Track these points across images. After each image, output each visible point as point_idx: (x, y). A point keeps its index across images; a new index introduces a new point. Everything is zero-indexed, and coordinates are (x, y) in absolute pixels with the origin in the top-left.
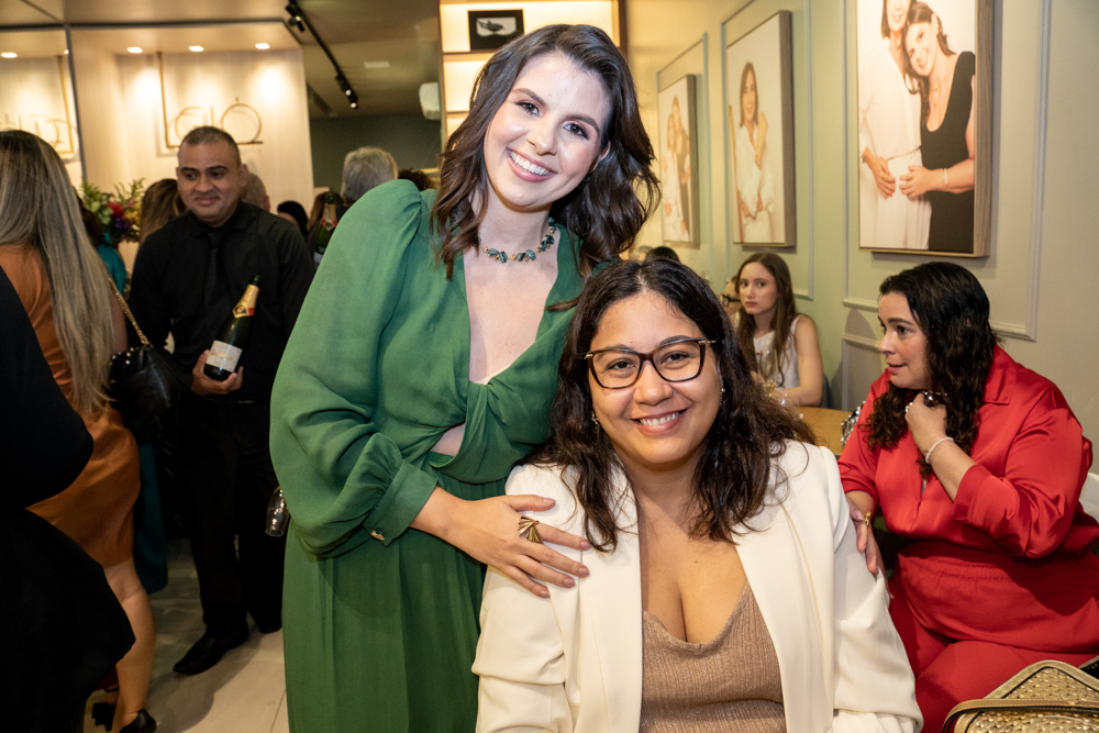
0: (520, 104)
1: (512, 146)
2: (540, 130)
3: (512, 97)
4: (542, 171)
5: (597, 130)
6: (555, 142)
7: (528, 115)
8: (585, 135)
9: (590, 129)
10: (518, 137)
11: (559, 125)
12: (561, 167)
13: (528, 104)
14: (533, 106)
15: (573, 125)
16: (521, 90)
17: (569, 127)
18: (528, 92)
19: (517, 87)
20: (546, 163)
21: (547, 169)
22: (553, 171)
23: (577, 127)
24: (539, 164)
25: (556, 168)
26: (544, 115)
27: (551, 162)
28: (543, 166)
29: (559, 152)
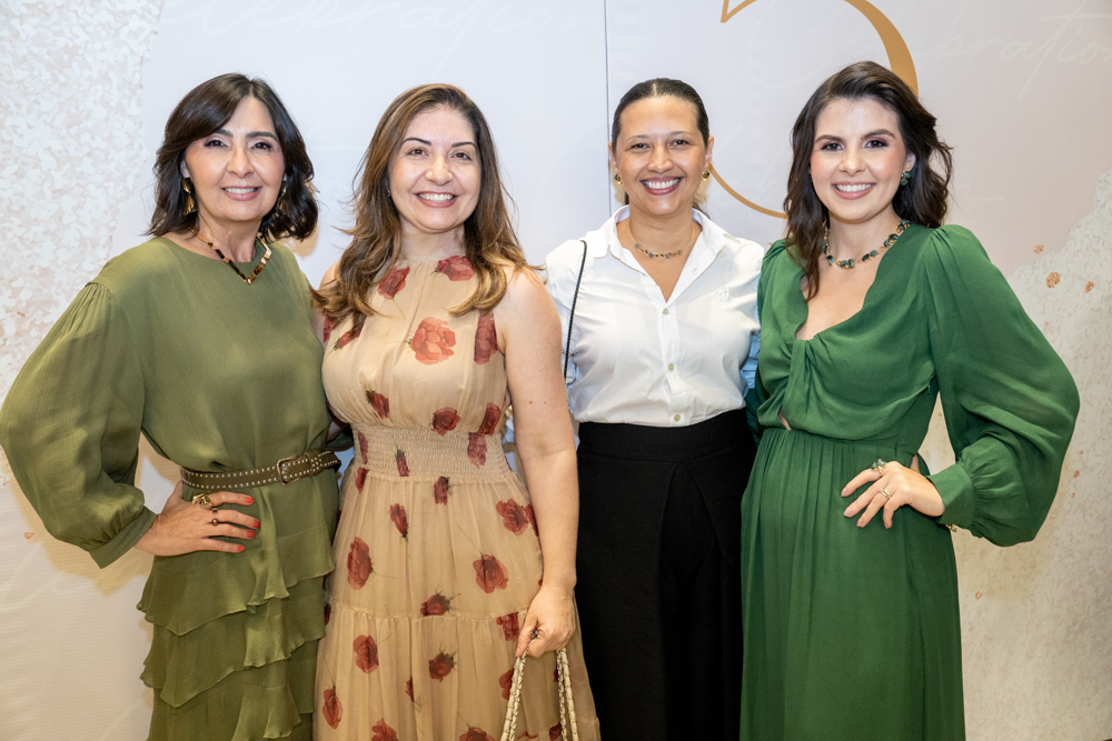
0: (824, 148)
1: (832, 181)
2: (851, 158)
3: (817, 146)
4: (864, 187)
5: (892, 135)
6: (860, 161)
7: (834, 152)
8: (883, 144)
9: (885, 136)
10: (834, 173)
11: (860, 147)
12: (875, 177)
13: (831, 145)
14: (837, 145)
15: (872, 142)
16: (820, 139)
17: (869, 145)
18: (825, 137)
19: (816, 138)
20: (862, 180)
21: (866, 184)
22: (873, 184)
23: (876, 141)
24: (857, 184)
25: (873, 180)
26: (846, 146)
27: (866, 177)
28: (862, 184)
29: (868, 167)
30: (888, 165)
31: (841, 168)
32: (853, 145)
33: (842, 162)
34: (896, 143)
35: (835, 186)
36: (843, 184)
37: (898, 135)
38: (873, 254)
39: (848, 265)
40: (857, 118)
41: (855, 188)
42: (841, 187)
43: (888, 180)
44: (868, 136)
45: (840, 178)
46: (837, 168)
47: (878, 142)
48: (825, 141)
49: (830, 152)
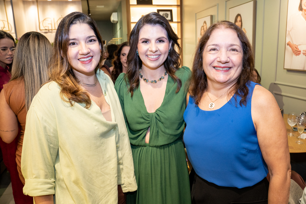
0: (143, 42)
1: (146, 54)
3: (140, 42)
5: (166, 39)
7: (146, 44)
8: (163, 41)
9: (164, 39)
10: (147, 51)
11: (155, 42)
12: (161, 53)
13: (145, 41)
16: (141, 39)
17: (158, 42)
18: (143, 39)
22: (160, 55)
23: (160, 40)
24: (155, 55)
26: (151, 42)
27: (158, 53)
28: (157, 55)
29: (159, 49)
31: (149, 49)
32: (153, 41)
33: (150, 47)
42: (148, 56)
43: (165, 53)
44: (158, 39)
45: (149, 53)
48: (143, 40)
49: (145, 44)
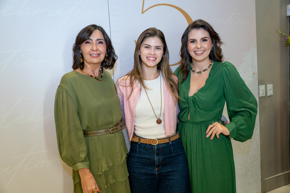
0: (191, 42)
1: (194, 51)
2: (199, 44)
3: (189, 42)
4: (202, 52)
5: (208, 38)
6: (201, 45)
8: (206, 40)
9: (206, 39)
11: (200, 41)
13: (193, 41)
15: (203, 40)
18: (191, 39)
20: (202, 50)
21: (203, 51)
22: (204, 51)
23: (204, 40)
24: (201, 51)
25: (204, 50)
27: (203, 49)
28: (202, 51)
29: (203, 46)
30: (207, 46)
31: (196, 47)
33: (196, 46)
34: (209, 40)
35: (195, 52)
36: (197, 51)
37: (209, 38)
38: (206, 70)
39: (200, 72)
40: (199, 34)
41: (200, 52)
43: (208, 49)
44: (202, 39)
46: (195, 47)
47: (205, 40)
48: (191, 40)
49: (193, 43)
